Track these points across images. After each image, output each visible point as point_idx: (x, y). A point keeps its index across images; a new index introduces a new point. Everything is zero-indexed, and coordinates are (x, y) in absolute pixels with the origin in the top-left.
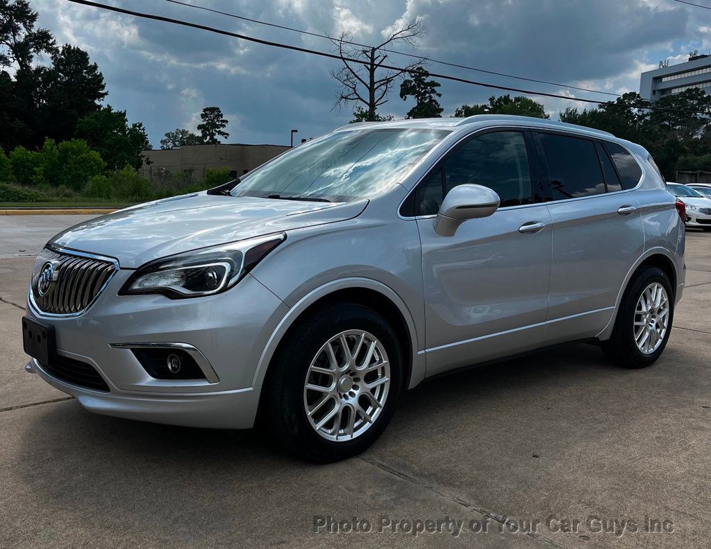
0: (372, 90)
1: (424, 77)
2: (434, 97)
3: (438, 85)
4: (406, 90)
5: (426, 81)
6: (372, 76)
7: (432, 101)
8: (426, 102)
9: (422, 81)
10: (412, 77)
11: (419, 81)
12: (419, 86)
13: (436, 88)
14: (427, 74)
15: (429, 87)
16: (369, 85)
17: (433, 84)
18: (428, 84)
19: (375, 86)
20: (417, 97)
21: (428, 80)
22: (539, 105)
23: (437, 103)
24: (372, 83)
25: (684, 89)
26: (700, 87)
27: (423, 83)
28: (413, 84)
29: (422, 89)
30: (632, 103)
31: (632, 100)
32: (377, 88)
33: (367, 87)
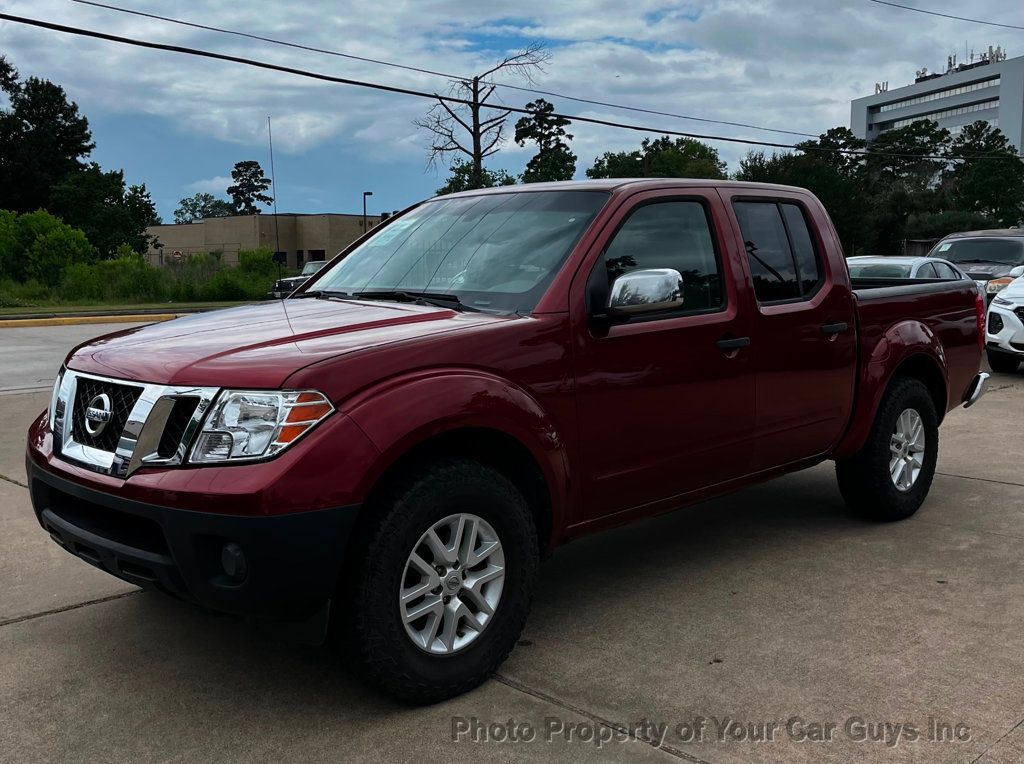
0: (476, 135)
1: (548, 113)
2: (563, 139)
3: (570, 123)
4: (523, 132)
5: (550, 118)
6: (476, 117)
7: (559, 145)
8: (551, 147)
9: (544, 119)
10: (531, 113)
11: (541, 118)
12: (541, 125)
13: (563, 127)
14: (552, 109)
16: (472, 129)
17: (562, 120)
18: (552, 123)
19: (481, 130)
20: (539, 140)
22: (711, 149)
23: (568, 149)
24: (477, 125)
25: (910, 122)
26: (932, 118)
27: (547, 122)
28: (533, 122)
29: (546, 129)
30: (841, 142)
31: (841, 138)
32: (484, 131)
33: (470, 131)
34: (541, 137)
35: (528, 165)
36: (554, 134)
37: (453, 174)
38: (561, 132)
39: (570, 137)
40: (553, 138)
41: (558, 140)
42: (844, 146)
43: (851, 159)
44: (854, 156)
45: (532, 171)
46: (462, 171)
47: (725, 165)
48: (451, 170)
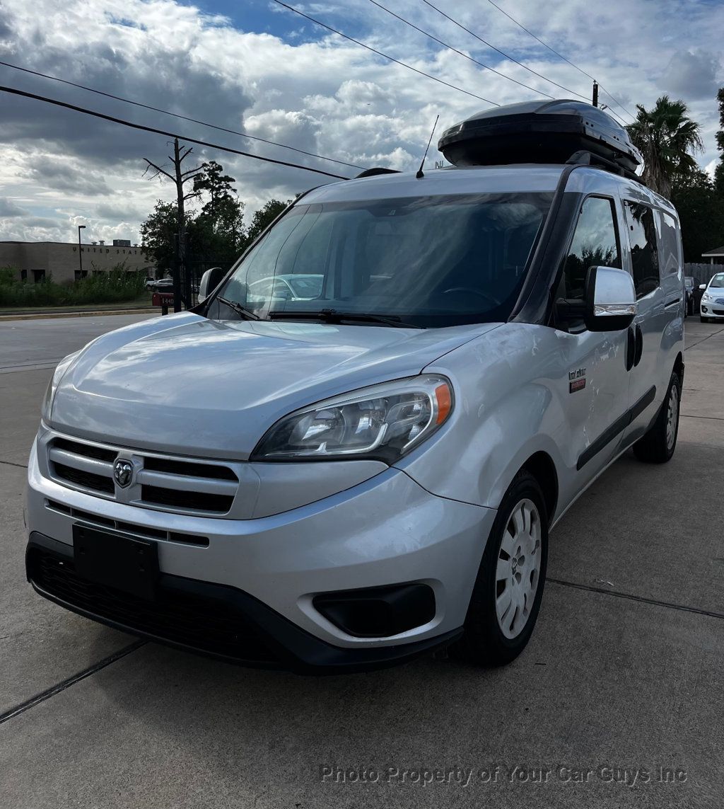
0: (179, 184)
1: (218, 172)
3: (234, 181)
4: (199, 185)
5: (219, 176)
6: (178, 169)
7: (226, 196)
8: (221, 197)
10: (205, 170)
11: (213, 173)
12: (213, 180)
13: (231, 184)
14: (220, 168)
15: (223, 182)
16: (176, 178)
17: (227, 179)
18: (221, 179)
21: (221, 174)
23: (232, 199)
24: (179, 176)
27: (217, 178)
28: (206, 178)
29: (217, 184)
32: (184, 182)
35: (203, 209)
36: (223, 188)
37: (156, 213)
38: (228, 187)
39: (235, 190)
41: (226, 192)
45: (206, 213)
46: (164, 209)
48: (154, 208)
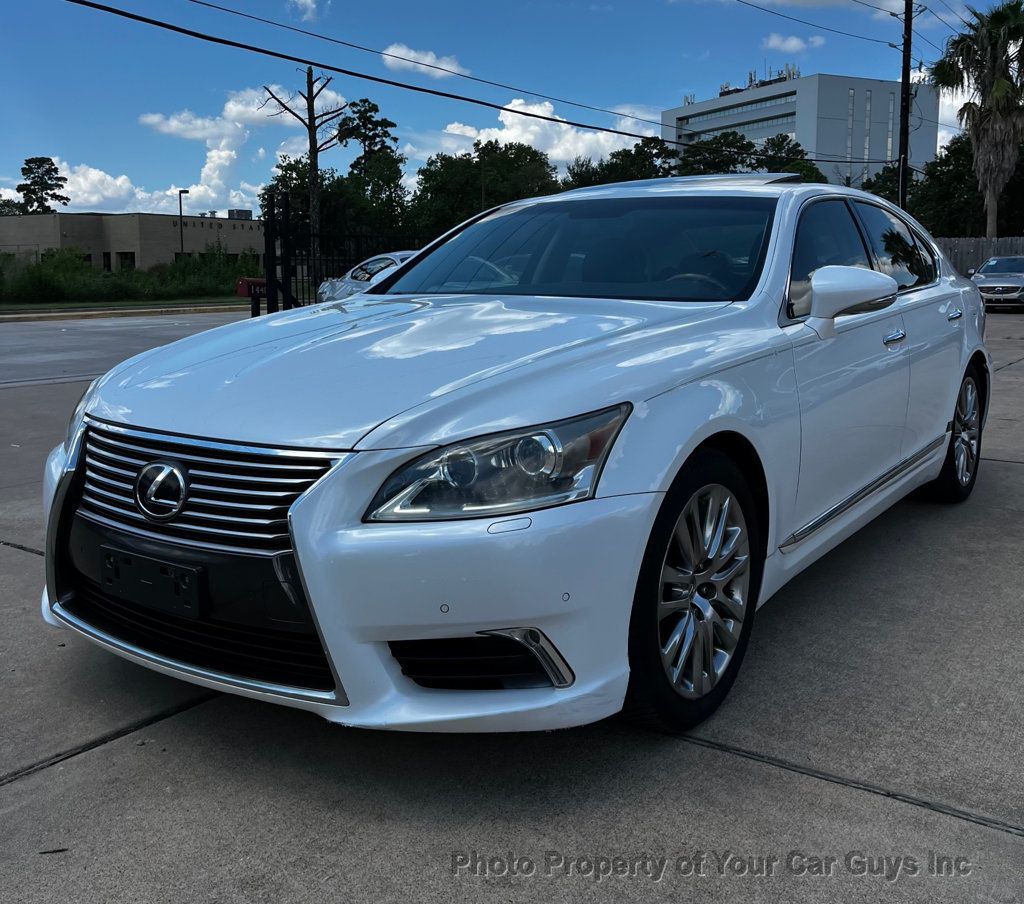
0: (312, 129)
1: (373, 114)
2: (388, 142)
3: (393, 125)
4: (346, 132)
5: (374, 119)
6: (311, 108)
7: (384, 147)
8: (376, 148)
9: (369, 120)
10: (354, 112)
11: (365, 118)
12: (365, 126)
13: (389, 129)
14: (377, 110)
15: (379, 128)
16: (307, 121)
17: (385, 123)
18: (377, 124)
19: (317, 122)
20: (364, 141)
21: (377, 117)
22: (542, 154)
23: (392, 151)
24: (312, 118)
25: (718, 134)
26: (740, 131)
27: (371, 122)
28: (356, 123)
29: (370, 130)
30: (655, 151)
31: (654, 148)
32: (320, 125)
33: (305, 124)
34: (365, 137)
35: (352, 166)
36: (379, 136)
37: (280, 172)
38: (386, 134)
39: (395, 140)
40: (378, 139)
41: (384, 142)
42: (658, 156)
43: (664, 169)
44: (666, 166)
45: (355, 172)
46: (290, 167)
47: (555, 168)
48: (277, 167)
